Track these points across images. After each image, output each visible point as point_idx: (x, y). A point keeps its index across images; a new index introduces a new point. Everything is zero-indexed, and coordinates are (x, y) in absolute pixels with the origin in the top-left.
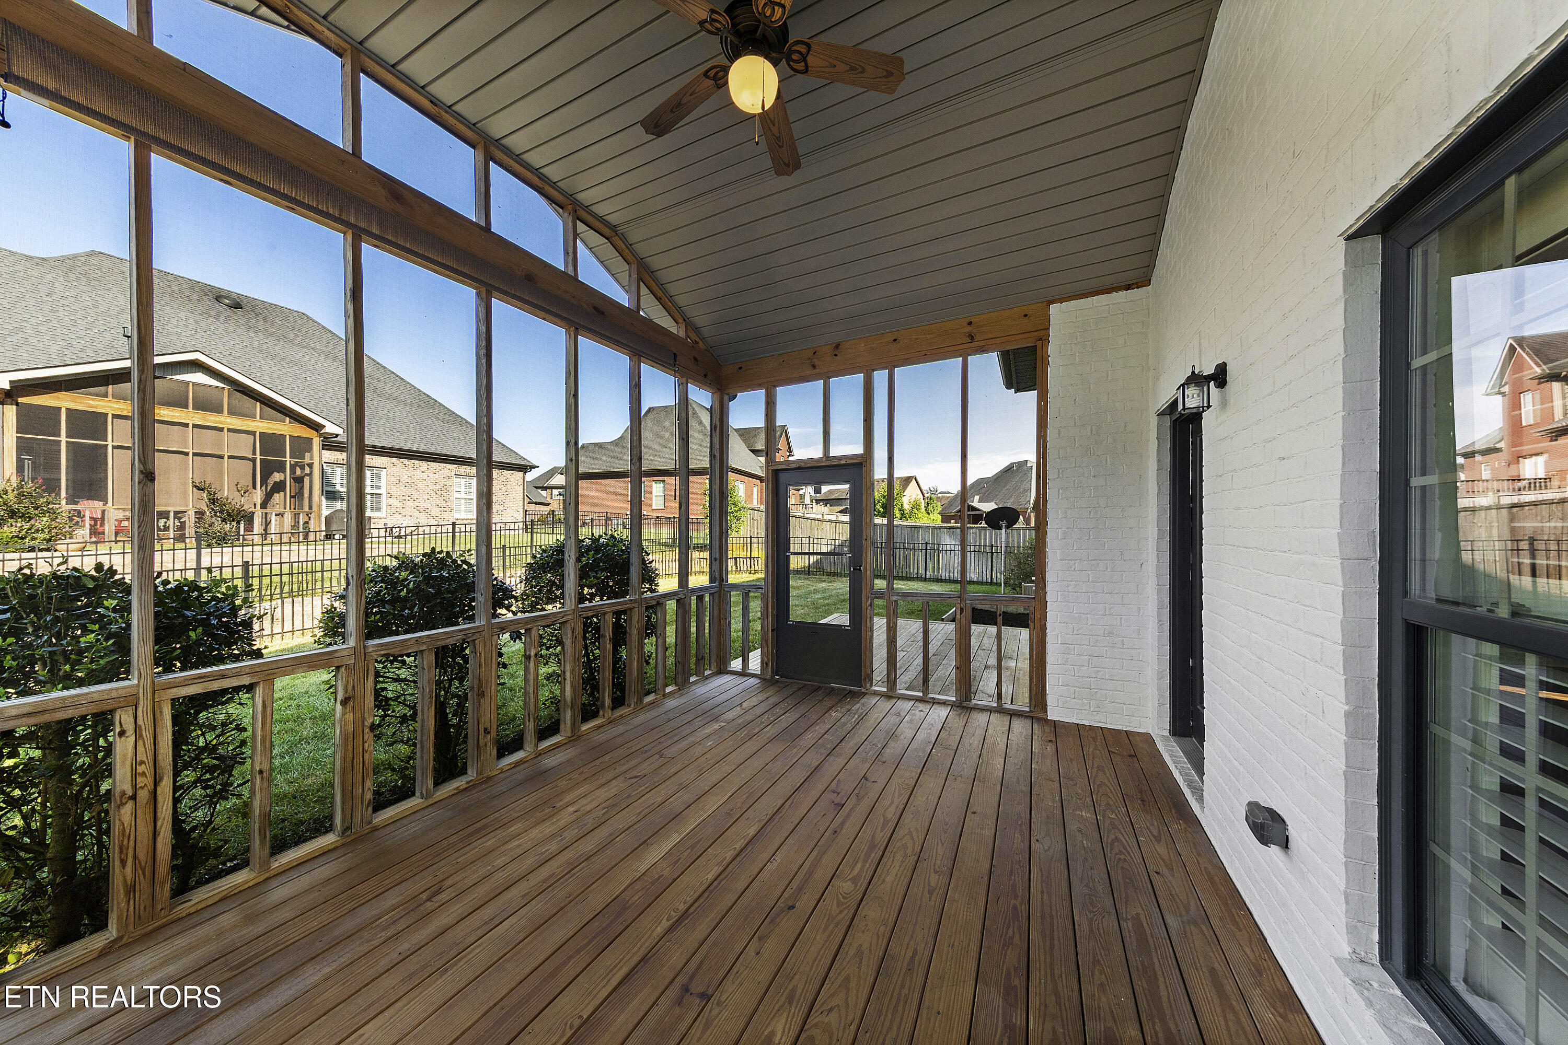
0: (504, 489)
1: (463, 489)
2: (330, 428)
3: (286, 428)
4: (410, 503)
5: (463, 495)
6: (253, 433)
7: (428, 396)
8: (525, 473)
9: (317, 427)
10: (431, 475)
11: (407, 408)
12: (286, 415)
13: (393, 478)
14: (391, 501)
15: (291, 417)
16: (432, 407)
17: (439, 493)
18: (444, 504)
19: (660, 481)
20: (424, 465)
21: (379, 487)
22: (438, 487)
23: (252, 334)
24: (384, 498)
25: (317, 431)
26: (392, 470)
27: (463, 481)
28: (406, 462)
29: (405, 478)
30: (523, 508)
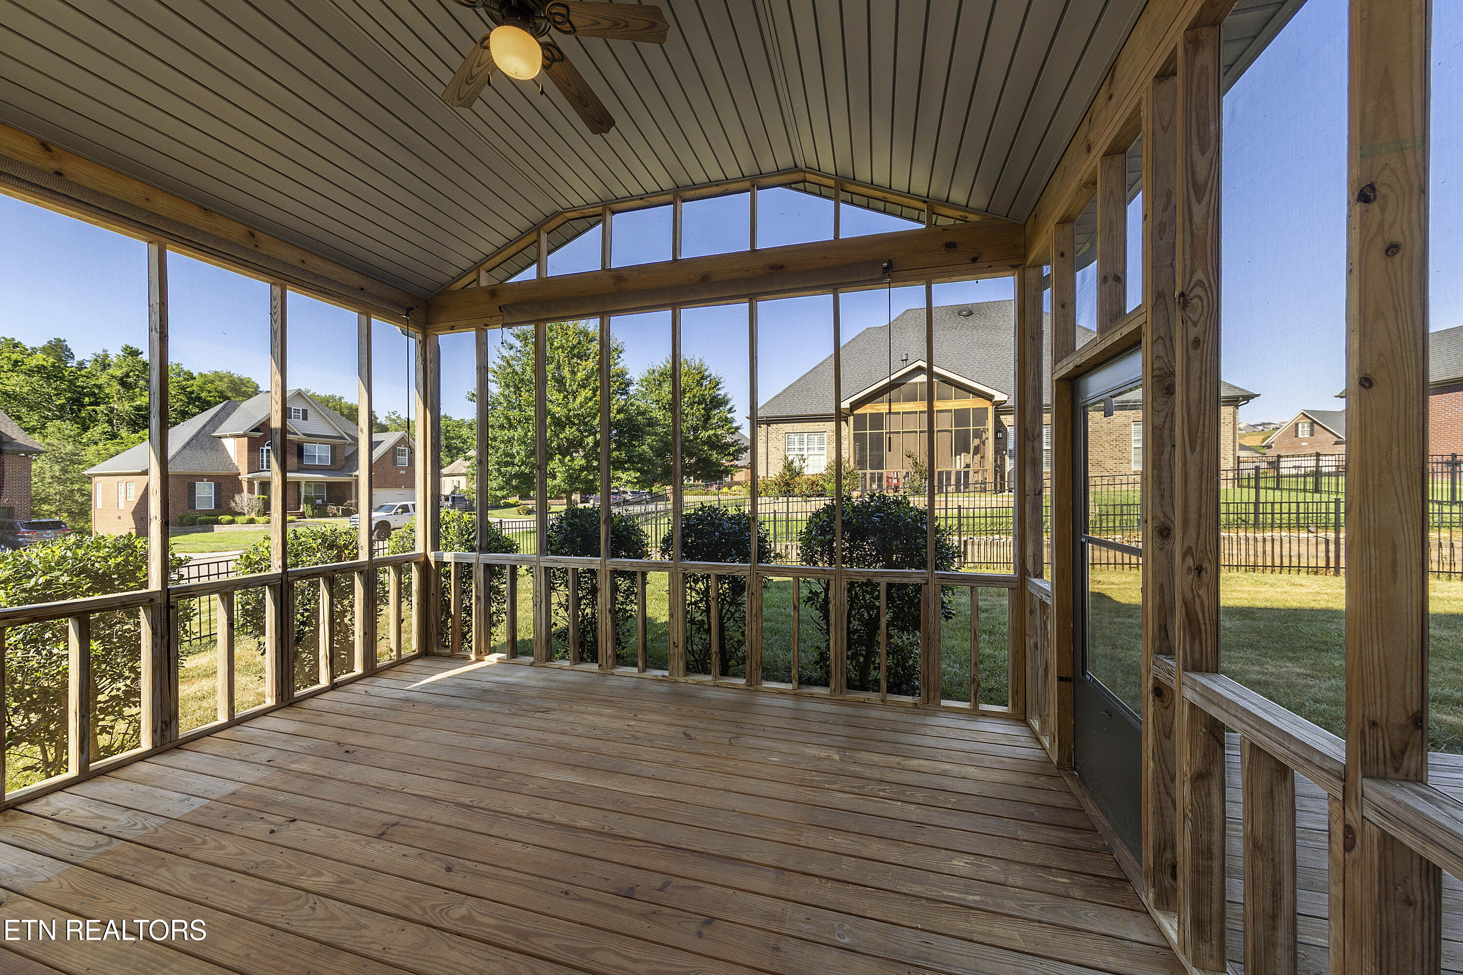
2: (999, 397)
3: (970, 403)
6: (950, 411)
8: (1237, 407)
9: (989, 398)
12: (970, 392)
15: (973, 394)
17: (1114, 443)
18: (1120, 455)
22: (1113, 437)
23: (974, 332)
25: (991, 401)
30: (1234, 454)
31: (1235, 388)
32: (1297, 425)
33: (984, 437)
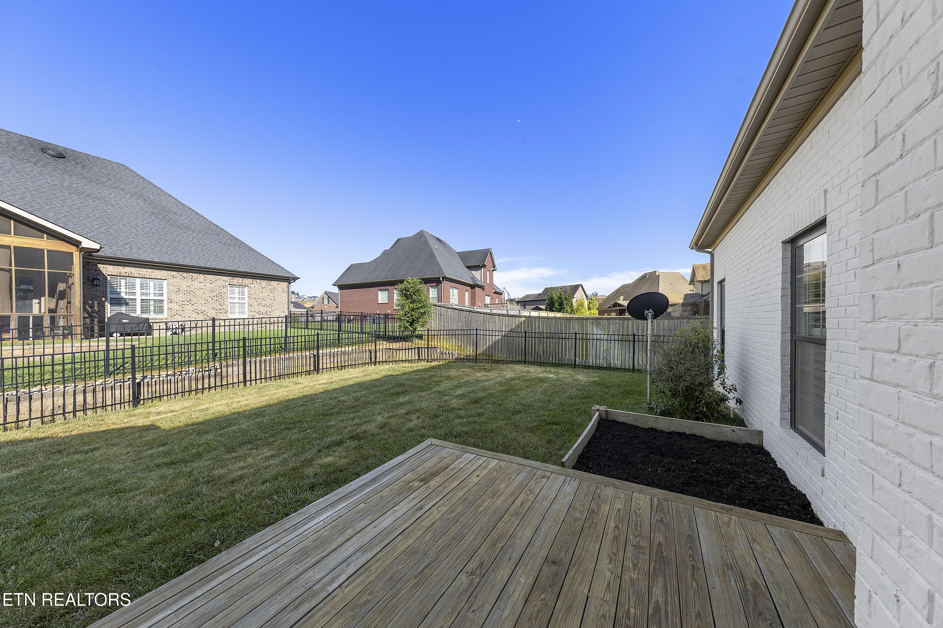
0: (271, 295)
1: (237, 295)
4: (190, 307)
5: (237, 300)
6: (7, 247)
7: (217, 226)
8: (290, 283)
9: (77, 244)
10: (208, 285)
11: (195, 235)
13: (173, 288)
14: (171, 305)
16: (218, 234)
17: (215, 299)
18: (219, 307)
19: (385, 290)
20: (201, 277)
21: (162, 295)
22: (214, 294)
23: (66, 176)
24: (165, 303)
25: (77, 246)
26: (173, 281)
27: (237, 290)
28: (185, 274)
29: (184, 287)
30: (288, 310)
31: (289, 272)
32: (323, 298)
33: (70, 283)
